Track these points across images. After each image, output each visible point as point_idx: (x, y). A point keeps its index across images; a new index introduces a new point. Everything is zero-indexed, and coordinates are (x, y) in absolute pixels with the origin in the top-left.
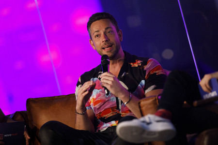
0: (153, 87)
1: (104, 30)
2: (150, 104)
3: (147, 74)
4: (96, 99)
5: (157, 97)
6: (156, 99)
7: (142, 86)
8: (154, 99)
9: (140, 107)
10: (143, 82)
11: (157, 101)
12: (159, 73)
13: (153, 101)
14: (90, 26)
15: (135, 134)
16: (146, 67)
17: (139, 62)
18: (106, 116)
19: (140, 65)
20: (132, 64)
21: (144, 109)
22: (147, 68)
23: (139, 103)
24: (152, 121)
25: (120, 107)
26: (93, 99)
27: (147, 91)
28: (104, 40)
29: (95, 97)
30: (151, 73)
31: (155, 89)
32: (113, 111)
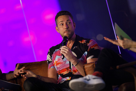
0: (92, 56)
1: (66, 21)
2: (90, 67)
3: (89, 48)
4: (57, 62)
5: (94, 63)
6: (94, 64)
7: (85, 55)
8: (93, 64)
9: (84, 69)
10: (86, 53)
11: (95, 65)
12: (96, 48)
13: (92, 65)
14: (57, 18)
15: (80, 86)
16: (88, 44)
17: (84, 41)
18: (63, 73)
19: (85, 42)
20: (80, 42)
21: (86, 70)
22: (90, 45)
23: (84, 67)
24: (91, 78)
25: (72, 68)
26: (56, 61)
27: (88, 59)
28: (66, 27)
29: (57, 61)
30: (92, 48)
31: (93, 58)
32: (68, 70)
